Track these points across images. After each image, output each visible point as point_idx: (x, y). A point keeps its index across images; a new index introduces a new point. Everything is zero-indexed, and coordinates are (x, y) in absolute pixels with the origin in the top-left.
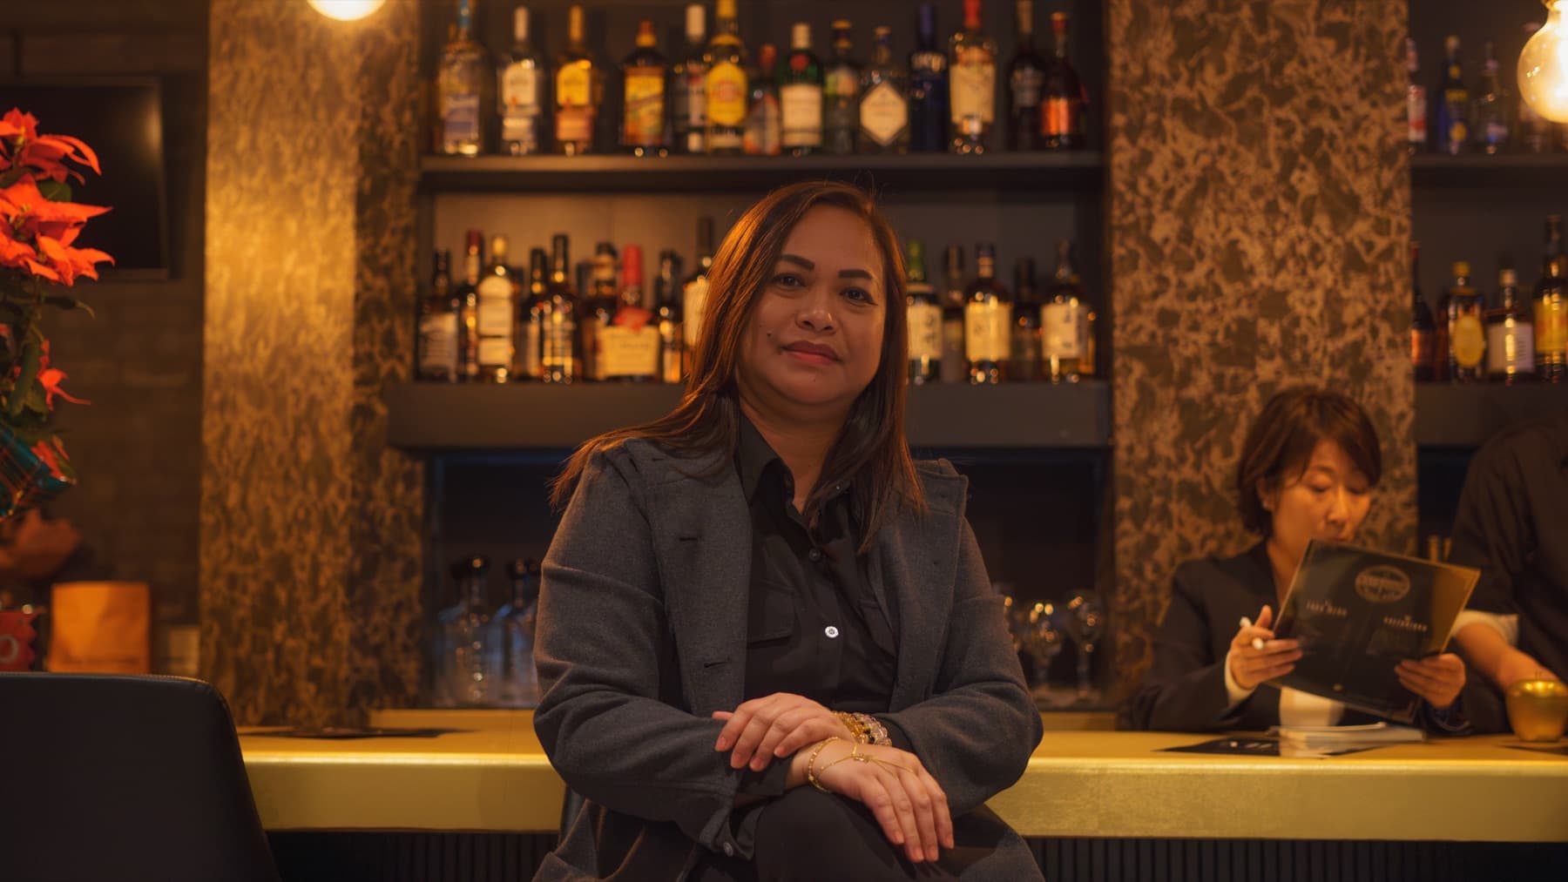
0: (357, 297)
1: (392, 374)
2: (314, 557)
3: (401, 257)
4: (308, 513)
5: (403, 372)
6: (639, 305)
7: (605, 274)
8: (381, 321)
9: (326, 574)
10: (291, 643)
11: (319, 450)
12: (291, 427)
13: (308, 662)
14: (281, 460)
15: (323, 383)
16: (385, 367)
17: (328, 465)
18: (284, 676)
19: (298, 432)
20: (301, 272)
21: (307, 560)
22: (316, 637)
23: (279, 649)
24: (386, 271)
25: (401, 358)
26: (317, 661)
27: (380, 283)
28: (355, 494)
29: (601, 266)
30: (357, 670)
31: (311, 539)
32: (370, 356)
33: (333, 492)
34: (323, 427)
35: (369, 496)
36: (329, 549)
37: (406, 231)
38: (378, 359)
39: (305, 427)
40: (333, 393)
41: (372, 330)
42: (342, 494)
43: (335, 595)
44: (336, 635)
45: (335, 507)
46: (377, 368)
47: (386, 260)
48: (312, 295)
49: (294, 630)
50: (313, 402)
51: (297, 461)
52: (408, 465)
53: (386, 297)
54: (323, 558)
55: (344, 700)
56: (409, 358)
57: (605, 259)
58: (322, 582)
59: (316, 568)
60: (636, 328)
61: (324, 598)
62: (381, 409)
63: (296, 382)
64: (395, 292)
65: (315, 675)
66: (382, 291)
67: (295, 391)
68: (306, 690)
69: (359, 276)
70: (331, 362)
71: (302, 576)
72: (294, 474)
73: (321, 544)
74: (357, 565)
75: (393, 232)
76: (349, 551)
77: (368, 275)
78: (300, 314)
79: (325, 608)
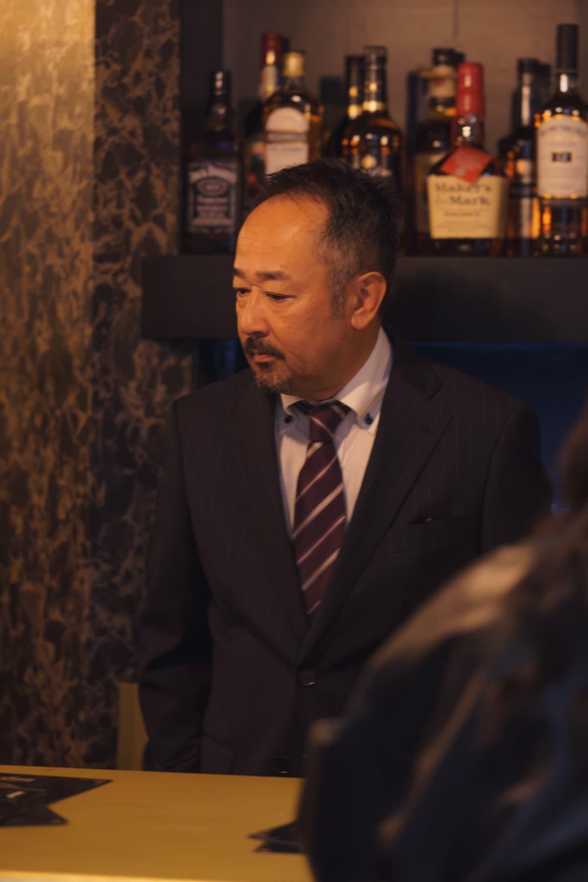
0: (98, 143)
1: (149, 242)
2: (52, 478)
3: (160, 86)
4: (45, 422)
5: (162, 238)
6: (477, 144)
7: (443, 91)
8: (131, 174)
9: (66, 503)
10: (27, 586)
11: (57, 341)
12: (25, 303)
13: (46, 615)
14: (15, 347)
15: (61, 254)
16: (138, 235)
17: (67, 361)
18: (21, 627)
19: (34, 315)
20: (35, 101)
21: (45, 481)
22: (55, 583)
23: (14, 589)
24: (140, 106)
25: (160, 221)
26: (56, 615)
27: (131, 122)
28: (97, 403)
29: (439, 80)
30: (101, 631)
31: (49, 454)
32: (117, 222)
33: (71, 399)
34: (61, 311)
35: (118, 405)
36: (67, 471)
37: (166, 50)
38: (129, 224)
39: (41, 307)
40: (72, 270)
41: (120, 186)
42: (81, 402)
43: (75, 532)
44: (76, 585)
45: (75, 419)
46: (128, 234)
47: (137, 92)
48: (47, 135)
49: (31, 569)
50: (50, 276)
51: (33, 350)
52: (171, 361)
53: (139, 141)
54: (62, 482)
55: (85, 670)
56: (171, 219)
57: (443, 70)
58: (61, 515)
59: (54, 494)
60: (471, 177)
61: (63, 535)
62: (134, 290)
63: (31, 247)
64: (150, 132)
65: (54, 632)
66: (133, 133)
67: (31, 259)
68: (45, 650)
69: (101, 116)
70: (70, 225)
71: (38, 500)
72: (30, 367)
73: (61, 463)
74: (101, 495)
75: (148, 54)
76: (90, 479)
77: (113, 114)
78: (34, 156)
79: (64, 547)
